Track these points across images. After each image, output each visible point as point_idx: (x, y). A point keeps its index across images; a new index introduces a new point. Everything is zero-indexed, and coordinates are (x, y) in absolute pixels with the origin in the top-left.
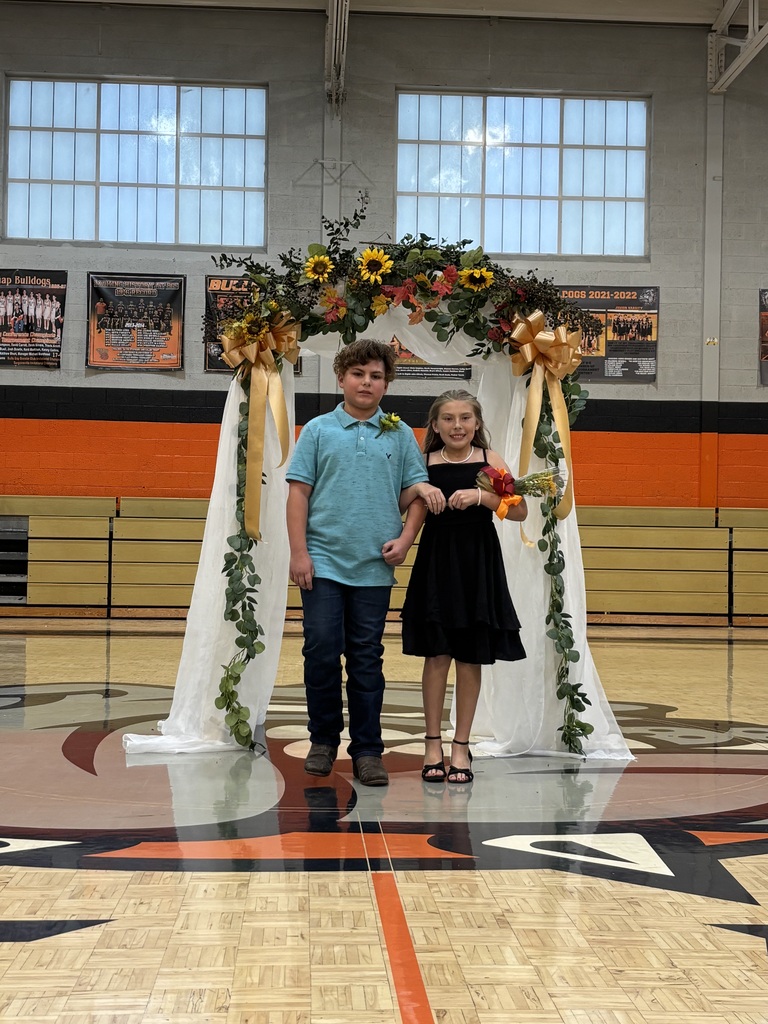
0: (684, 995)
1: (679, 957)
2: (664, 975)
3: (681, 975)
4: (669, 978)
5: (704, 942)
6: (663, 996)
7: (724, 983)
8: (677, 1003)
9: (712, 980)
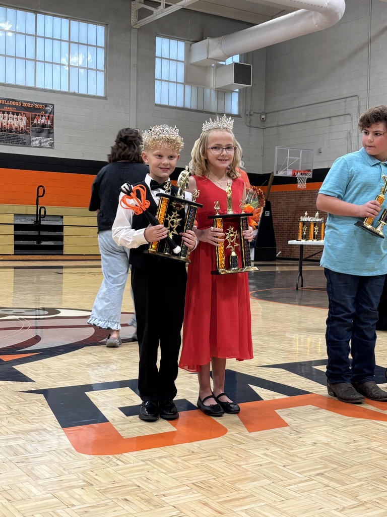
0: (20, 418)
1: (12, 405)
2: (9, 412)
3: (16, 412)
4: (11, 413)
5: (20, 398)
6: (12, 420)
7: (33, 412)
8: (18, 422)
9: (28, 412)
